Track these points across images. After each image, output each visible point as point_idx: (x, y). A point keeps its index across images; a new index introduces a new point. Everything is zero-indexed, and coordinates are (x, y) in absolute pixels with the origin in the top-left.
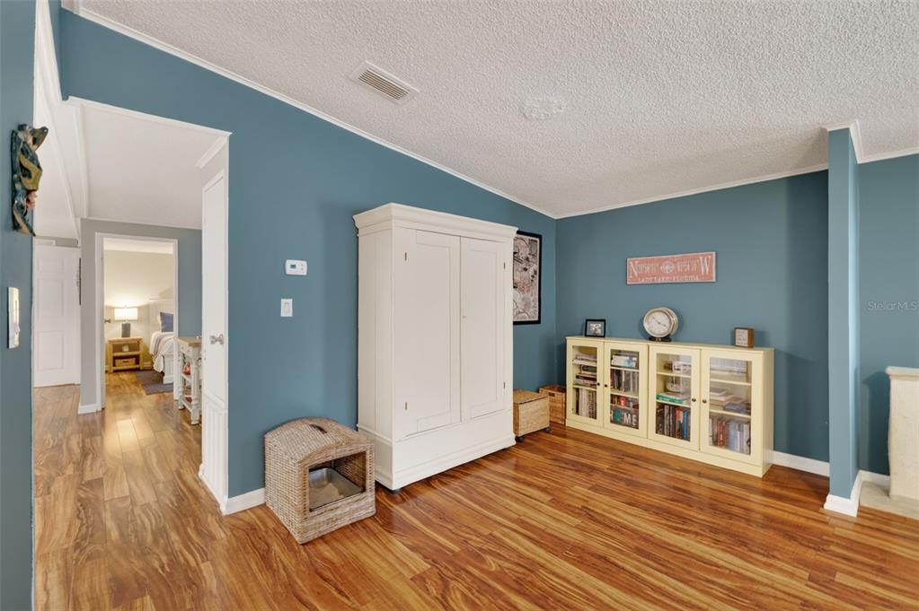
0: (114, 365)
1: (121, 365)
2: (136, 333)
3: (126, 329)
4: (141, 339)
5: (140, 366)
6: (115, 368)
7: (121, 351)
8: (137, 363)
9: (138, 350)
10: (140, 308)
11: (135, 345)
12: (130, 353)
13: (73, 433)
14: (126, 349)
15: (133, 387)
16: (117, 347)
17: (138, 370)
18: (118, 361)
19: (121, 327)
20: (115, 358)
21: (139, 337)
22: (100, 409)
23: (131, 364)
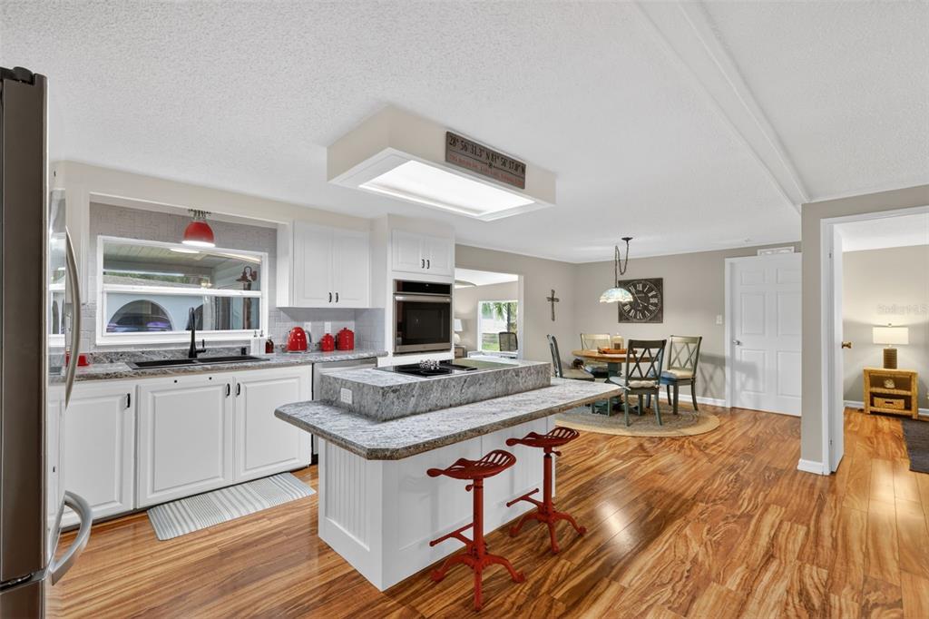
0: (872, 404)
1: (881, 405)
2: (905, 364)
3: (890, 358)
4: (914, 374)
5: (912, 412)
6: (874, 409)
7: (883, 386)
8: (908, 407)
9: (909, 390)
10: (912, 328)
11: (904, 381)
12: (896, 392)
13: (773, 503)
14: (890, 384)
15: (892, 445)
16: (876, 379)
17: (908, 418)
18: (877, 400)
19: (882, 353)
20: (873, 395)
21: (912, 371)
22: (827, 472)
23: (897, 407)
